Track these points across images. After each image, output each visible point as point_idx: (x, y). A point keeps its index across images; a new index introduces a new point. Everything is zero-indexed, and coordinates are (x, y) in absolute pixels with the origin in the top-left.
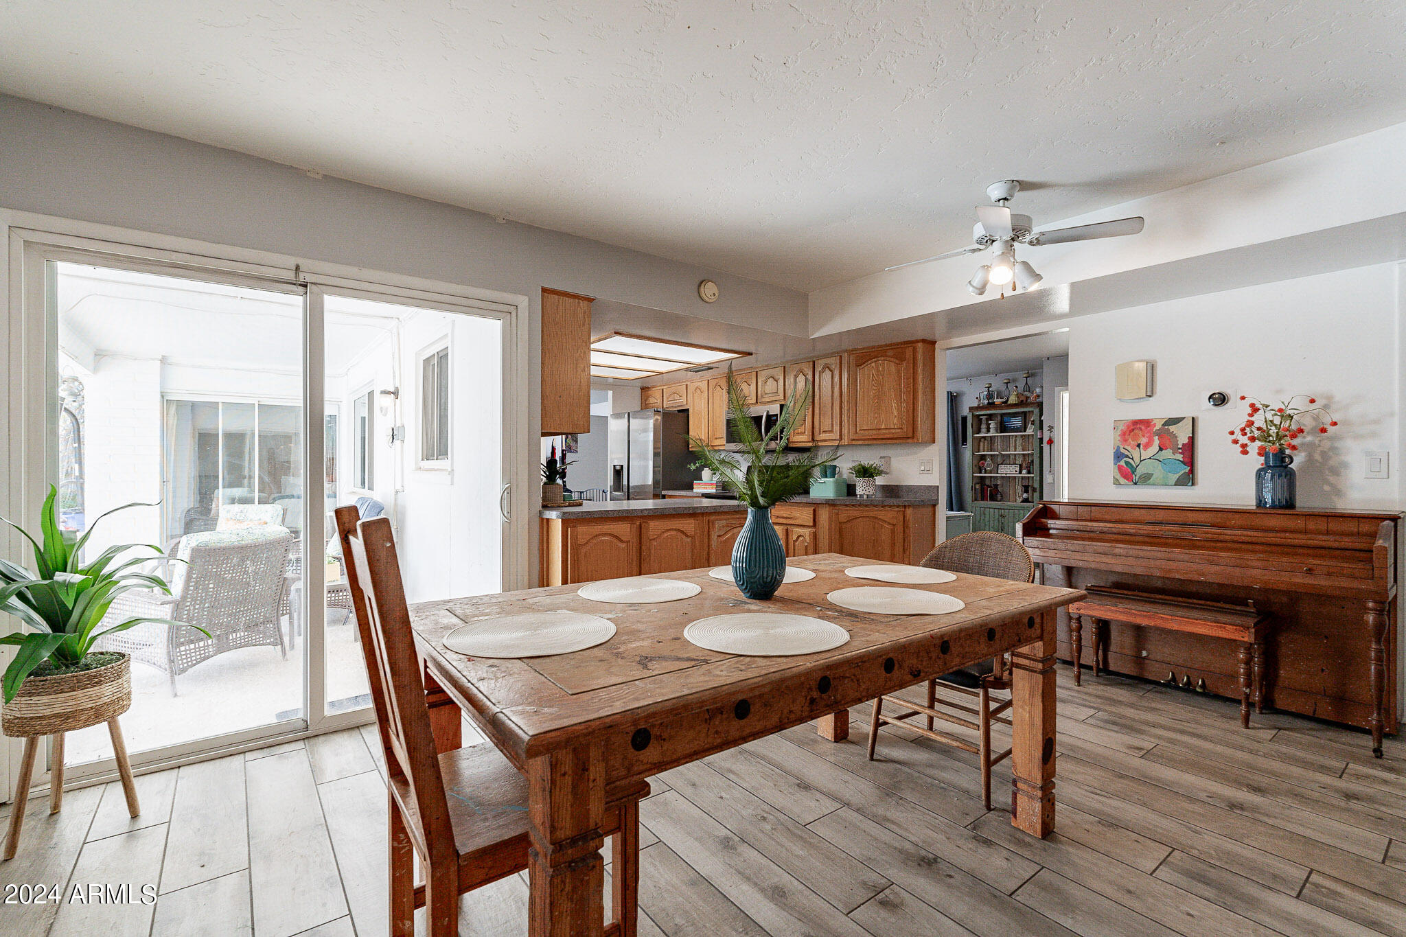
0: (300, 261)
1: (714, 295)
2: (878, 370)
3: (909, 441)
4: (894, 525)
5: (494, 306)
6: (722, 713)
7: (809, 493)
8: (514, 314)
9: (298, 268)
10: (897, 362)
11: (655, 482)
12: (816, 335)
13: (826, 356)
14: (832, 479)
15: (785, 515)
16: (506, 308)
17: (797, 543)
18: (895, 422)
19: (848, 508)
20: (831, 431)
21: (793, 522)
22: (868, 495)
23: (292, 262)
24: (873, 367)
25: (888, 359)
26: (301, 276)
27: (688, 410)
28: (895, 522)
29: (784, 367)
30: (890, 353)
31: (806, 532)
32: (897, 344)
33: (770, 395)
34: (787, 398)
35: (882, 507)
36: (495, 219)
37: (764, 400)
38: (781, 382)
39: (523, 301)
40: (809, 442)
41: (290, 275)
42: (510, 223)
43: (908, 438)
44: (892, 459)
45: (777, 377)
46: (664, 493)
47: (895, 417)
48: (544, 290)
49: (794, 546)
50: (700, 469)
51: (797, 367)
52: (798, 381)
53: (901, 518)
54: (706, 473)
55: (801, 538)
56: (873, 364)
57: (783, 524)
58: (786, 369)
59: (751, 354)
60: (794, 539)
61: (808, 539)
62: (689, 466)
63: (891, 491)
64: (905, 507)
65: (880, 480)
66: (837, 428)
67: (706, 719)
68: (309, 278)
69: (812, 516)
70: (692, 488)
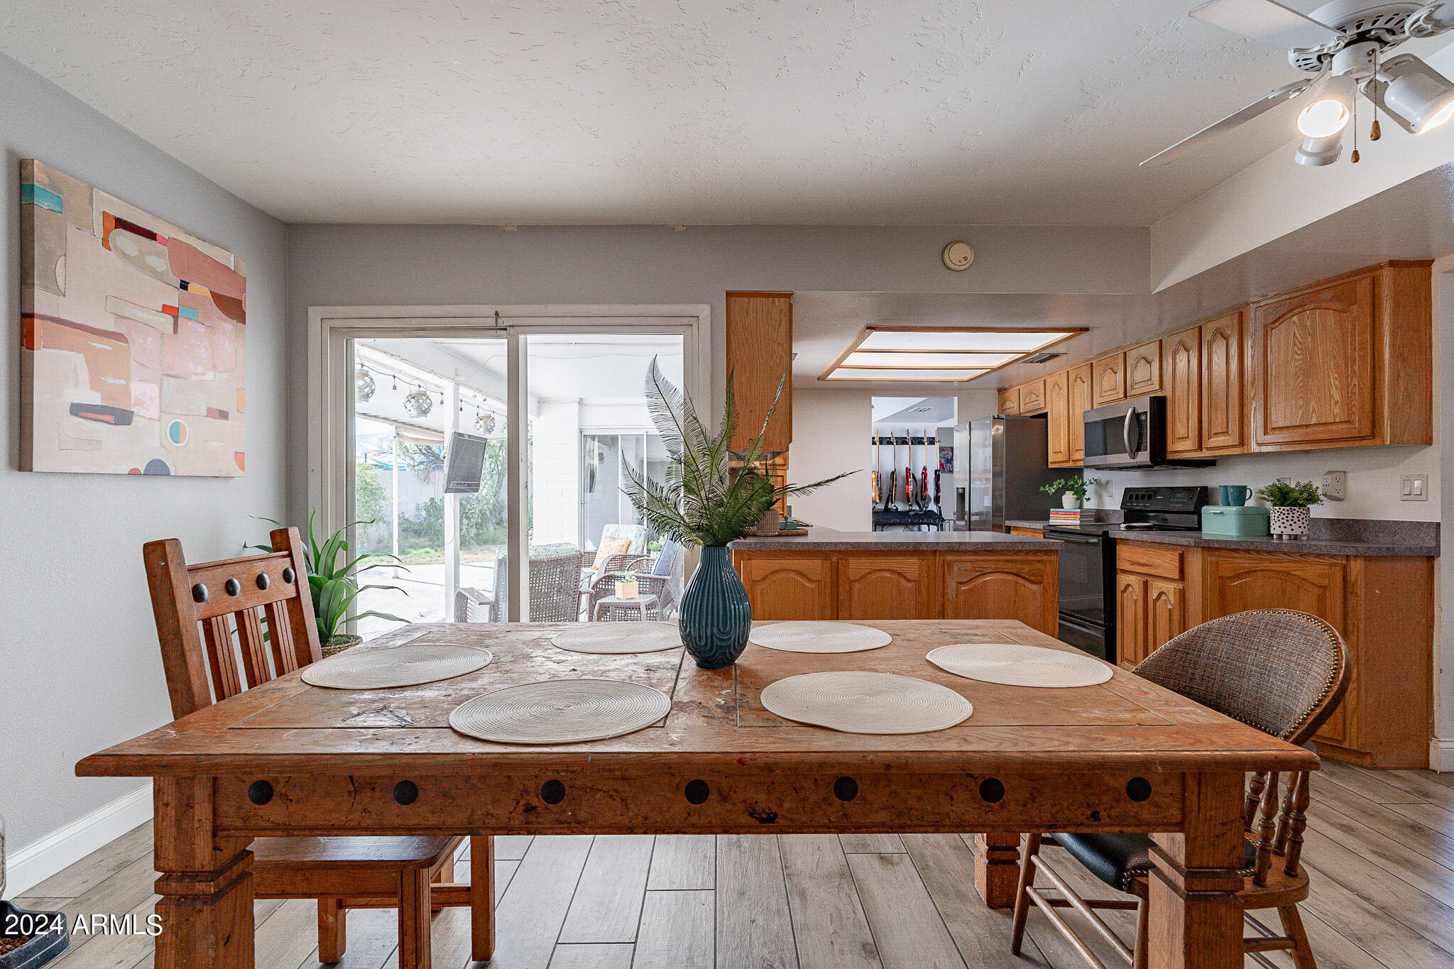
0: (500, 309)
1: (966, 258)
2: (1303, 326)
3: (1365, 443)
4: (1325, 588)
5: (673, 321)
6: (373, 790)
7: (1201, 530)
8: (695, 326)
9: (497, 314)
10: (1339, 307)
11: (996, 509)
12: (1162, 287)
13: (1219, 315)
14: (1234, 509)
15: (1142, 561)
16: (686, 321)
17: (1158, 603)
18: (1337, 411)
19: (1248, 555)
20: (1226, 433)
21: (1152, 572)
22: (1290, 535)
23: (490, 310)
24: (1294, 323)
25: (1324, 305)
26: (500, 321)
27: (1045, 416)
28: (1325, 582)
29: (1161, 341)
30: (1327, 295)
31: (1170, 588)
32: (1341, 277)
33: (1142, 385)
34: (1164, 386)
35: (1302, 556)
36: (674, 229)
37: (1133, 393)
38: (1156, 365)
39: (704, 311)
40: (1195, 450)
41: (491, 322)
42: (689, 228)
43: (1363, 438)
44: (1350, 475)
45: (1150, 358)
46: (1008, 523)
47: (1337, 402)
48: (729, 294)
49: (1155, 608)
50: (1061, 492)
51: (1176, 338)
52: (1178, 360)
53: (1339, 576)
54: (1068, 499)
55: (1163, 597)
56: (1295, 319)
57: (1141, 573)
58: (1164, 344)
59: (1087, 329)
60: (1154, 597)
61: (1172, 598)
62: (1042, 489)
63: (1348, 530)
64: (1348, 558)
65: (1316, 511)
66: (1234, 427)
67: (350, 792)
68: (507, 322)
69: (1177, 564)
70: (1048, 519)
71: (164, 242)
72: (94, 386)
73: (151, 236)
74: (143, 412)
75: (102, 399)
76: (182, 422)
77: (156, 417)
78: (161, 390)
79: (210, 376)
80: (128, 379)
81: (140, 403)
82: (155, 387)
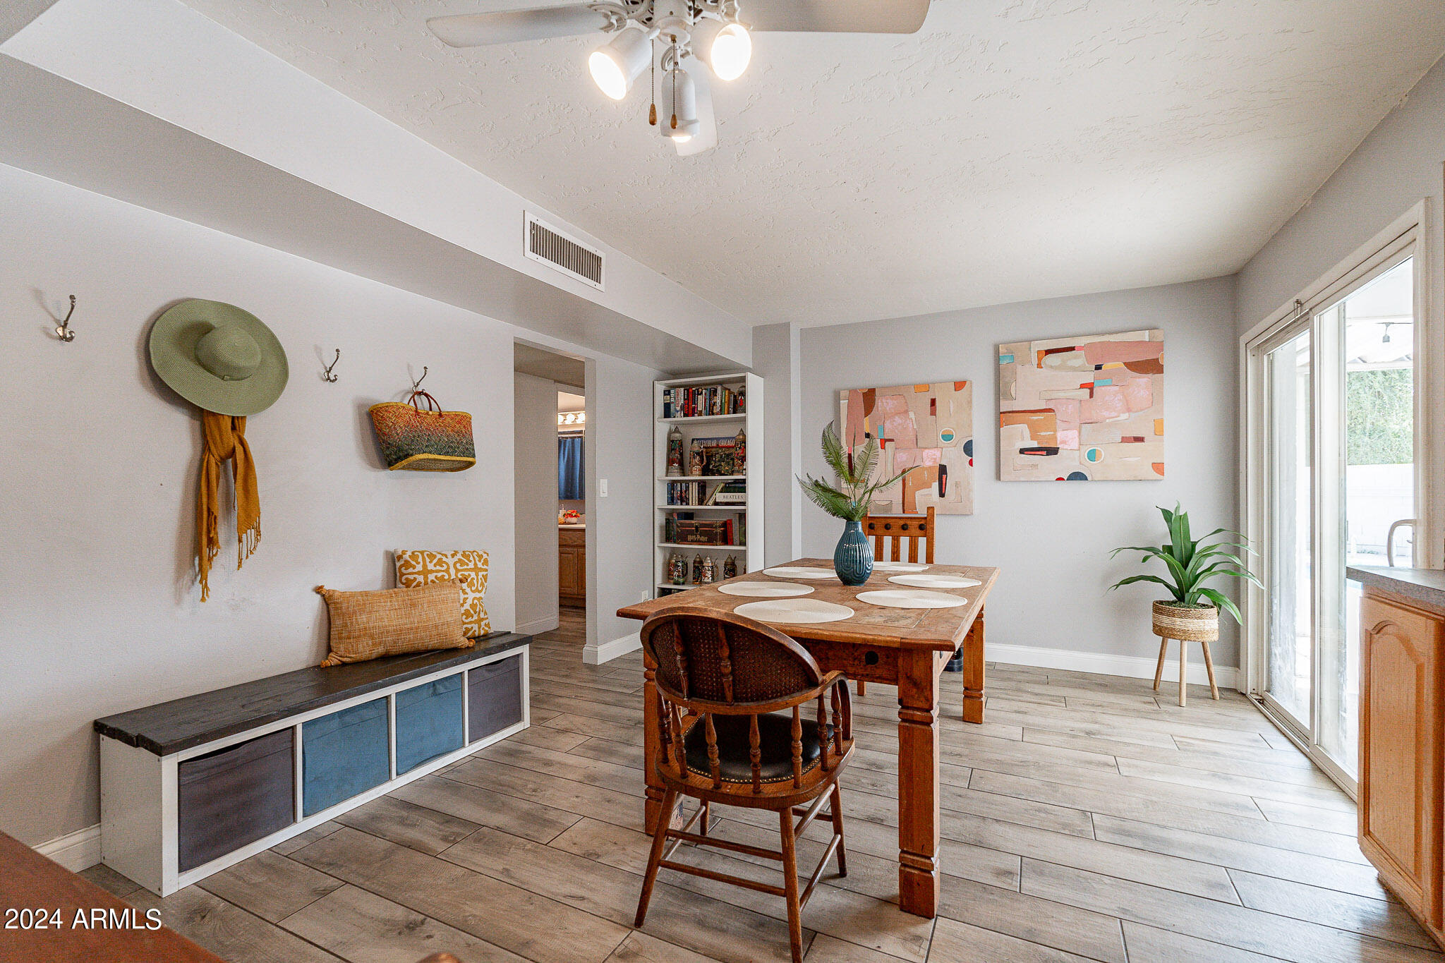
16: (1411, 235)
71: (1081, 348)
72: (1032, 438)
73: (1072, 349)
74: (1066, 447)
75: (1038, 443)
76: (1099, 448)
77: (1076, 447)
78: (1080, 433)
79: (1124, 416)
80: (1055, 431)
81: (1064, 442)
82: (1075, 433)
